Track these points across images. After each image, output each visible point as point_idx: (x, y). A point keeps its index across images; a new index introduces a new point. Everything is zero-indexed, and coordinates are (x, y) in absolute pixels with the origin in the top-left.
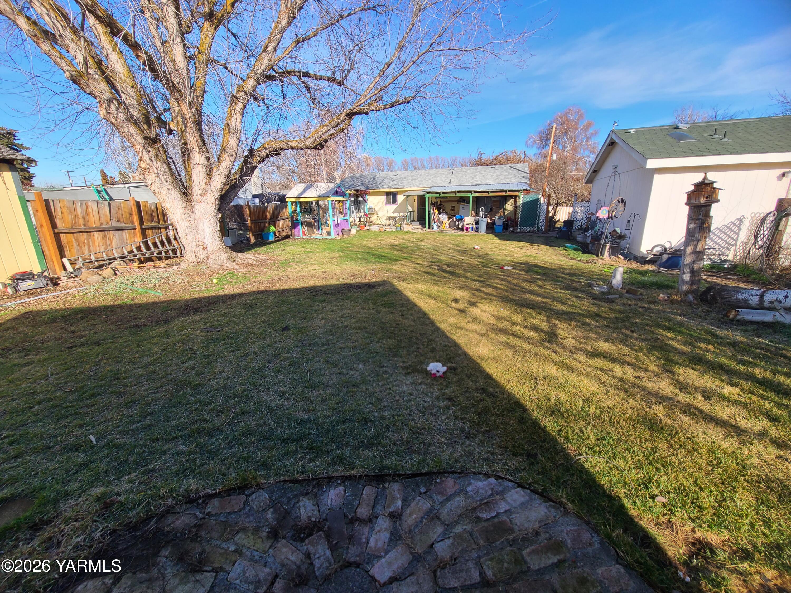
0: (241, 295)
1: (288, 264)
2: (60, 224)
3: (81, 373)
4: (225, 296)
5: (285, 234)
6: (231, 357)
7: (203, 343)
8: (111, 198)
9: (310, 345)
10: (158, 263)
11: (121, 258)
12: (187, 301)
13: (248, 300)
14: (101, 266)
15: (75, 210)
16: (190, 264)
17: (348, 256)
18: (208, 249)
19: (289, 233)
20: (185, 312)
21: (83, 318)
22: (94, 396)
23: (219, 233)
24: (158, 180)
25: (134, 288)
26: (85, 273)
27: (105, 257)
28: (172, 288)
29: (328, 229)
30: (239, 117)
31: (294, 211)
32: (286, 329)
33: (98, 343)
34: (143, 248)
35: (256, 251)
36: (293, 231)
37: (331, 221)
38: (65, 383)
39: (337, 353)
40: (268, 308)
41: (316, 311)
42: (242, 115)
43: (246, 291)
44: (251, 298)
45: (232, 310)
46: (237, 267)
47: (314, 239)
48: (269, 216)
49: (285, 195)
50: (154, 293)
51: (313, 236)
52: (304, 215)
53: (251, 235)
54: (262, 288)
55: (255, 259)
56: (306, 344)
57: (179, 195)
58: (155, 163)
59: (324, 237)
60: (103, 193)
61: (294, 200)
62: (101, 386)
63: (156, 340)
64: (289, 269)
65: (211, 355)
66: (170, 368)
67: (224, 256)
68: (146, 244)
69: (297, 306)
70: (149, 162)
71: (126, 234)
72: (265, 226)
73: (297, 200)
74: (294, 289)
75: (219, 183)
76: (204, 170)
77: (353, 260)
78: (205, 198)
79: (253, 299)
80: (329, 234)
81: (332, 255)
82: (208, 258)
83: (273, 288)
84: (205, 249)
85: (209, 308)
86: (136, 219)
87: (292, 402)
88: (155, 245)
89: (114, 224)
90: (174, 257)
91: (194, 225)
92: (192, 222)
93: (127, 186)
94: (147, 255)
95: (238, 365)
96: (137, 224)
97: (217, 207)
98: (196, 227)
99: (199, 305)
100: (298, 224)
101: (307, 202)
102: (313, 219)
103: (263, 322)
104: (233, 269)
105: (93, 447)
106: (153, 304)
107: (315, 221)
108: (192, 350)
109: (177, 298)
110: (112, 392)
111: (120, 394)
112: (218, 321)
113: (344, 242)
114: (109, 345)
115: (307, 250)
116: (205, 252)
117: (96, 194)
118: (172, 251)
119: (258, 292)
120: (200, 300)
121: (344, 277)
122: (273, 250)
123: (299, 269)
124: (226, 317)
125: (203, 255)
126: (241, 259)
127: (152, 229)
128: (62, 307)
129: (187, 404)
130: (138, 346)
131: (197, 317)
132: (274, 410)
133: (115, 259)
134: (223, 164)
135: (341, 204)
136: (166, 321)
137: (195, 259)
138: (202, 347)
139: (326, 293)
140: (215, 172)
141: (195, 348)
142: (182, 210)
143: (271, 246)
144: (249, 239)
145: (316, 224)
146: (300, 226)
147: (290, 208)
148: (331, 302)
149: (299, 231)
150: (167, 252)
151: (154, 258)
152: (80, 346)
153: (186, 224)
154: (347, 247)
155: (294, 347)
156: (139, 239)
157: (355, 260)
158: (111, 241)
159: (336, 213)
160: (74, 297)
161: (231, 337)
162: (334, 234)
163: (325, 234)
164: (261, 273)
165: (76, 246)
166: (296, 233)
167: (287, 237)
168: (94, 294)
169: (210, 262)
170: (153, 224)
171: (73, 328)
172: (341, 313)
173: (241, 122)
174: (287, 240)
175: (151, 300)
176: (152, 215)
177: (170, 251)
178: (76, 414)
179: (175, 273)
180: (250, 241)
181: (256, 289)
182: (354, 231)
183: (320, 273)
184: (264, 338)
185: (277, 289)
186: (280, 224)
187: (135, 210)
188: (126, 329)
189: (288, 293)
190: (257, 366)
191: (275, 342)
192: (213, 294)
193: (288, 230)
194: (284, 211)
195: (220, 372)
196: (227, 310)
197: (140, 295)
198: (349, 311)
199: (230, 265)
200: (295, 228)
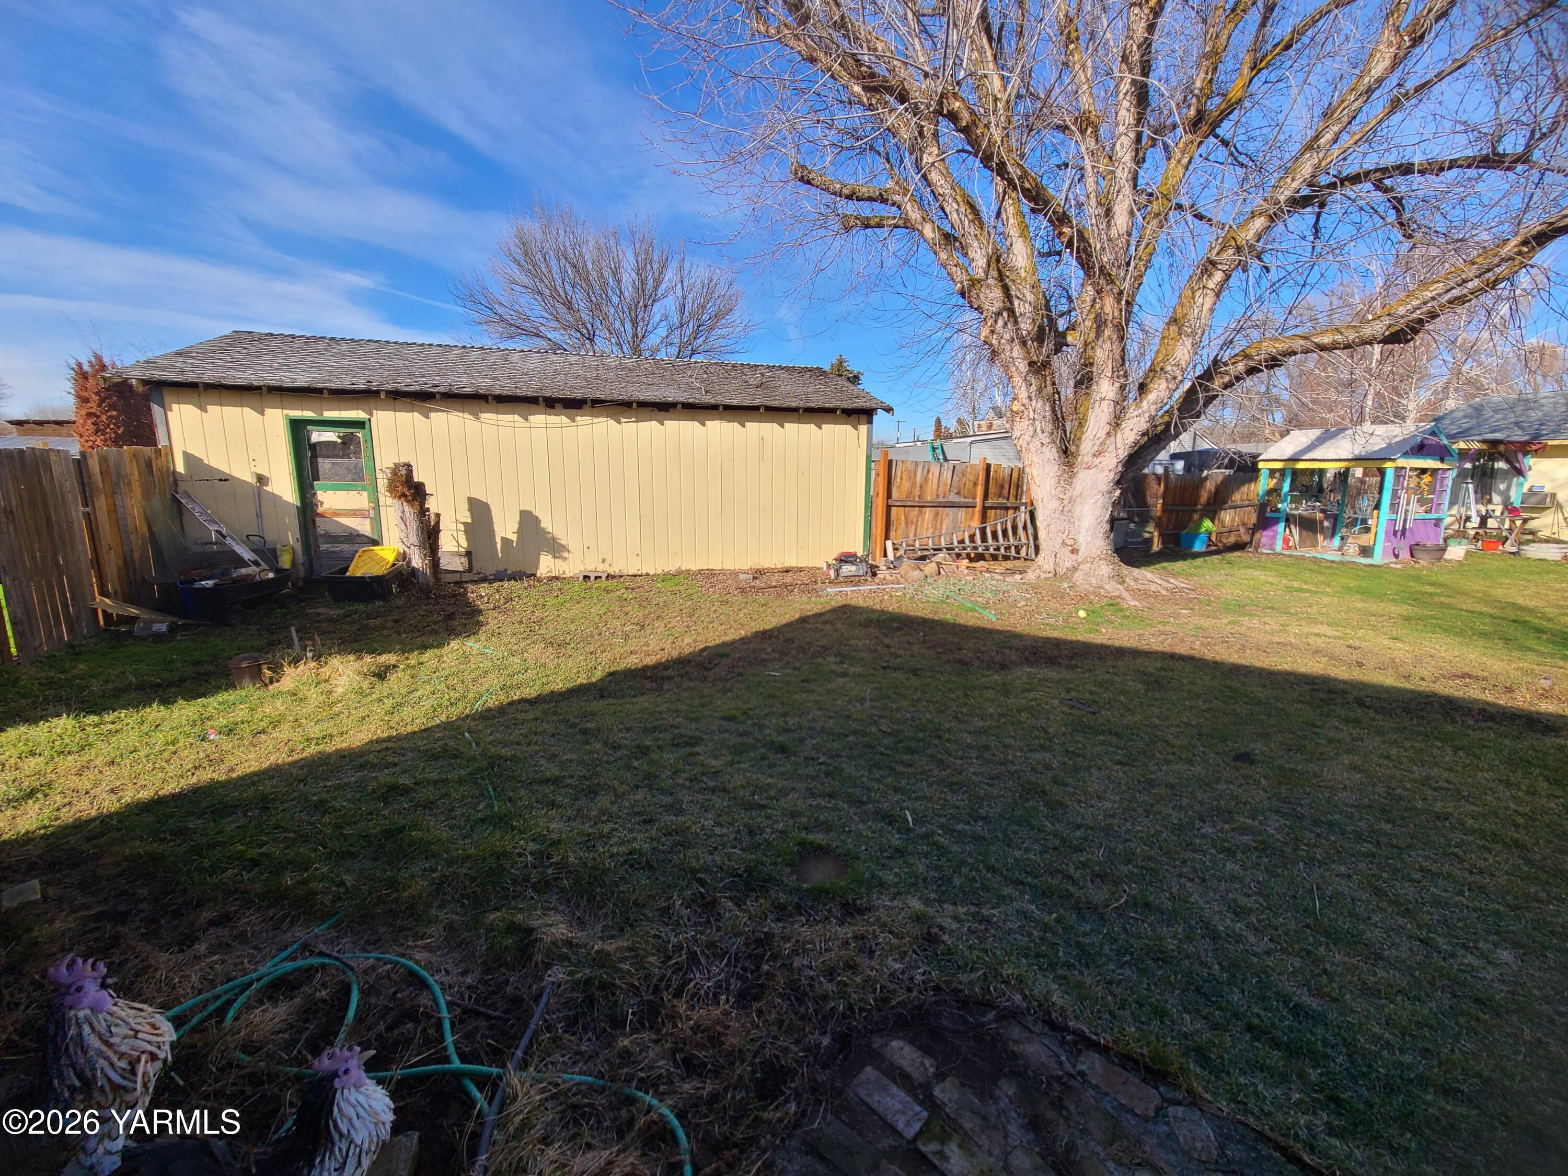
0: (1136, 653)
1: (1241, 608)
2: (895, 494)
3: (897, 710)
4: (1103, 646)
5: (1232, 539)
6: (1118, 773)
7: (1065, 725)
8: (946, 459)
9: (1317, 823)
10: (992, 565)
11: (948, 549)
12: (1036, 639)
13: (1152, 667)
14: (923, 558)
15: (915, 475)
16: (1043, 576)
17: (1432, 617)
18: (1080, 553)
19: (1246, 538)
20: (1032, 658)
21: (898, 629)
22: (910, 751)
23: (1107, 527)
24: (1031, 428)
25: (960, 598)
26: (907, 564)
27: (931, 545)
28: (1012, 611)
29: (1366, 539)
30: (1209, 301)
31: (1274, 492)
32: (1245, 758)
33: (915, 672)
34: (978, 538)
35: (1164, 568)
36: (1257, 536)
37: (1381, 521)
38: (881, 717)
39: (1412, 880)
40: (1198, 696)
41: (1330, 741)
42: (1218, 295)
43: (1146, 648)
44: (1159, 665)
45: (1117, 679)
46: (1125, 594)
47: (1315, 560)
48: (1204, 497)
49: (1259, 455)
50: (986, 613)
51: (1309, 553)
52: (1295, 500)
53: (1156, 534)
54: (1182, 650)
55: (1166, 585)
56: (1303, 816)
57: (1056, 455)
58: (1034, 402)
59: (1347, 558)
60: (939, 451)
61: (1278, 465)
62: (919, 740)
63: (990, 694)
64: (1245, 620)
65: (1079, 755)
66: (1010, 751)
67: (1105, 569)
68: (983, 531)
69: (1274, 712)
70: (1026, 401)
71: (962, 513)
72: (1190, 519)
73: (1290, 465)
74: (1262, 669)
75: (1135, 431)
76: (1112, 409)
77: (1456, 634)
78: (1099, 459)
79: (1163, 669)
80: (1366, 551)
81: (1374, 607)
82: (1075, 569)
83: (1209, 655)
84: (1074, 551)
85: (1074, 662)
86: (980, 491)
87: (1265, 943)
88: (994, 535)
89: (953, 498)
90: (1015, 558)
91: (1066, 509)
92: (1066, 502)
93: (969, 440)
94: (980, 550)
95: (1134, 797)
96: (979, 500)
97: (1117, 477)
98: (1070, 511)
99: (1056, 653)
100: (1276, 521)
101: (1312, 472)
102: (1323, 511)
103: (1187, 725)
104: (1119, 597)
105: (909, 829)
106: (984, 630)
107: (1327, 518)
108: (1046, 731)
109: (1019, 629)
110: (933, 756)
111: (942, 765)
112: (1091, 692)
113: (1417, 578)
114: (929, 680)
115: (1296, 584)
116: (1074, 557)
117: (931, 453)
118: (1016, 547)
119: (1173, 656)
120: (1058, 643)
121: (1425, 674)
122: (1205, 571)
123: (1276, 627)
124: (1107, 689)
125: (1067, 561)
126: (1136, 580)
127: (996, 508)
128: (878, 607)
129: (1039, 830)
130: (966, 695)
131: (1051, 673)
132: (1219, 937)
133: (940, 550)
134: (1152, 397)
135: (1427, 478)
136: (1003, 666)
137: (1051, 568)
138: (1064, 734)
139: (1360, 703)
140: (1132, 412)
141: (1051, 730)
142: (1053, 481)
143: (1199, 561)
144: (1149, 541)
145: (1326, 524)
146: (1282, 525)
147: (1264, 484)
148: (1379, 732)
149: (1274, 538)
150: (1008, 548)
151: (987, 557)
152: (895, 669)
153: (1055, 504)
154: (1431, 594)
155: (1270, 810)
156: (976, 523)
157: (1461, 633)
158: (941, 524)
159: (1403, 501)
160: (891, 596)
161: (1116, 734)
162: (1385, 554)
163: (1352, 550)
164: (1176, 616)
165: (903, 525)
166: (1264, 540)
167: (1239, 546)
168: (912, 598)
169: (1078, 577)
170: (1001, 500)
171: (887, 641)
172: (1418, 772)
173: (1212, 310)
174: (1238, 554)
175: (980, 623)
176: (1002, 487)
177: (1013, 548)
178: (891, 769)
179: (1018, 587)
180: (1151, 546)
181: (1168, 649)
182: (1456, 552)
183: (1339, 648)
184: (1190, 761)
185: (1218, 658)
186: (1227, 517)
187: (982, 478)
188: (949, 661)
189: (1245, 676)
190: (1175, 816)
191: (1218, 780)
192: (1080, 638)
193: (1242, 530)
194: (1245, 489)
195: (1099, 797)
196: (1107, 677)
197: (966, 612)
198: (1451, 776)
199: (1113, 588)
200: (1264, 529)
